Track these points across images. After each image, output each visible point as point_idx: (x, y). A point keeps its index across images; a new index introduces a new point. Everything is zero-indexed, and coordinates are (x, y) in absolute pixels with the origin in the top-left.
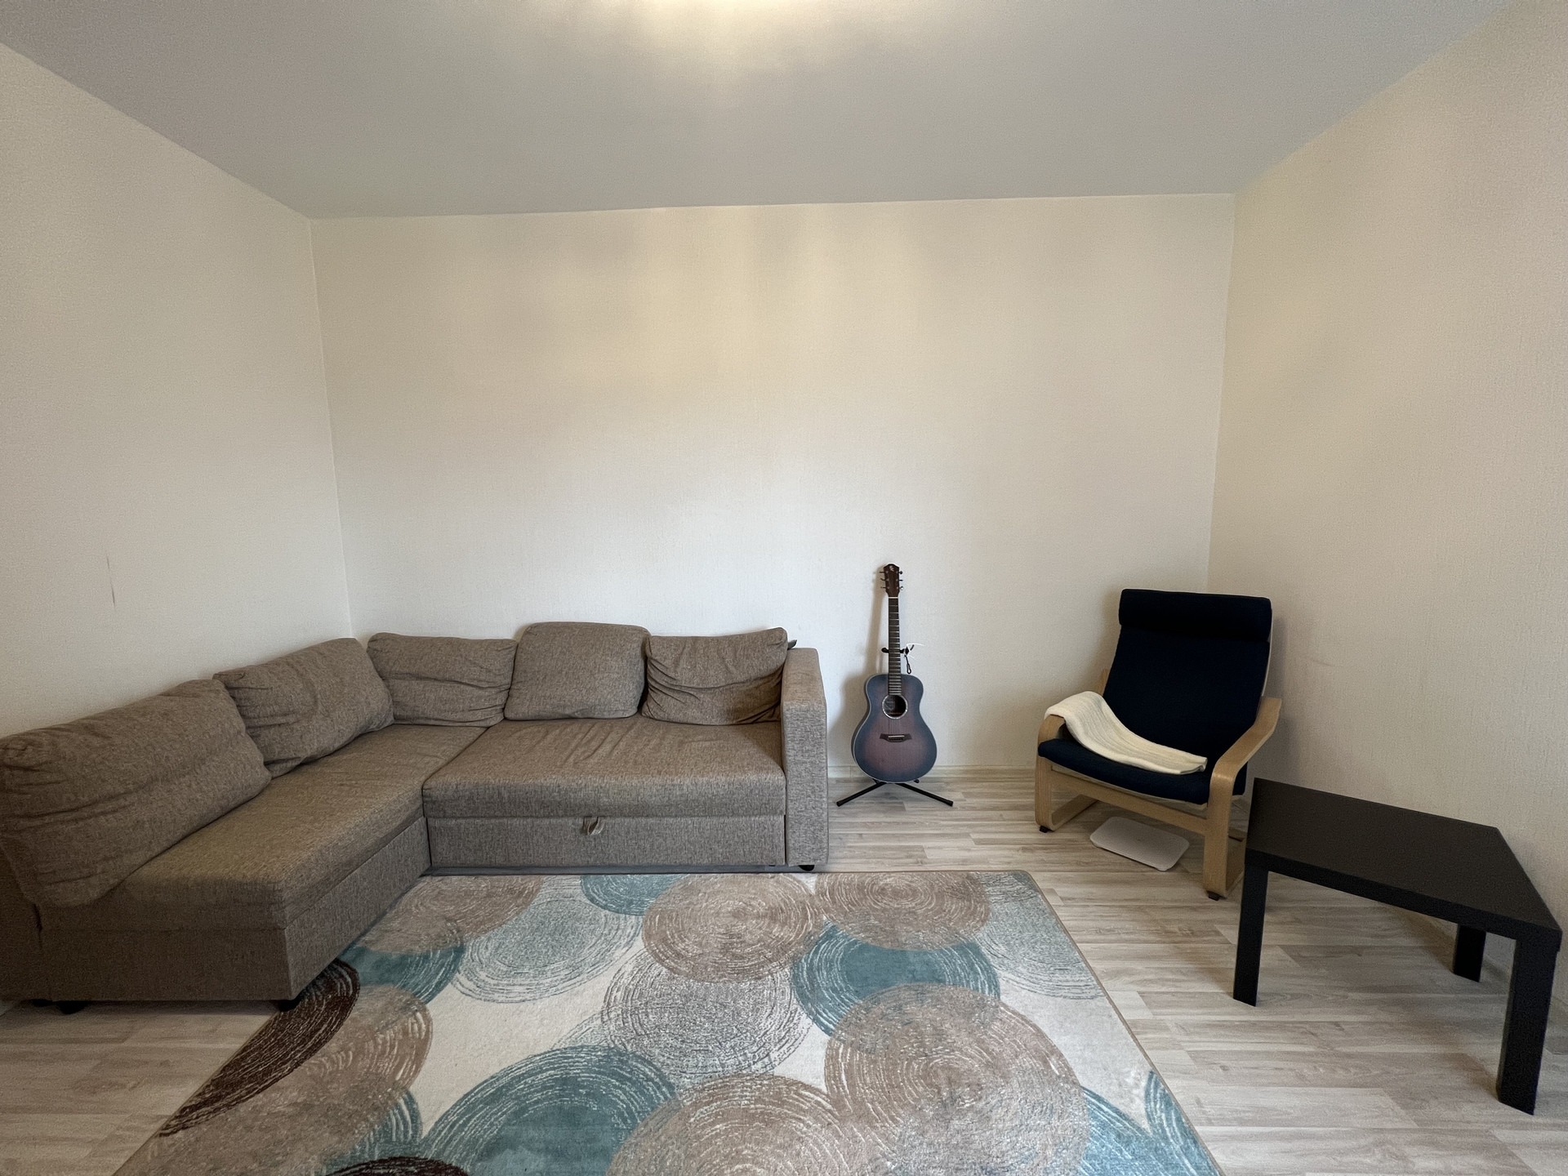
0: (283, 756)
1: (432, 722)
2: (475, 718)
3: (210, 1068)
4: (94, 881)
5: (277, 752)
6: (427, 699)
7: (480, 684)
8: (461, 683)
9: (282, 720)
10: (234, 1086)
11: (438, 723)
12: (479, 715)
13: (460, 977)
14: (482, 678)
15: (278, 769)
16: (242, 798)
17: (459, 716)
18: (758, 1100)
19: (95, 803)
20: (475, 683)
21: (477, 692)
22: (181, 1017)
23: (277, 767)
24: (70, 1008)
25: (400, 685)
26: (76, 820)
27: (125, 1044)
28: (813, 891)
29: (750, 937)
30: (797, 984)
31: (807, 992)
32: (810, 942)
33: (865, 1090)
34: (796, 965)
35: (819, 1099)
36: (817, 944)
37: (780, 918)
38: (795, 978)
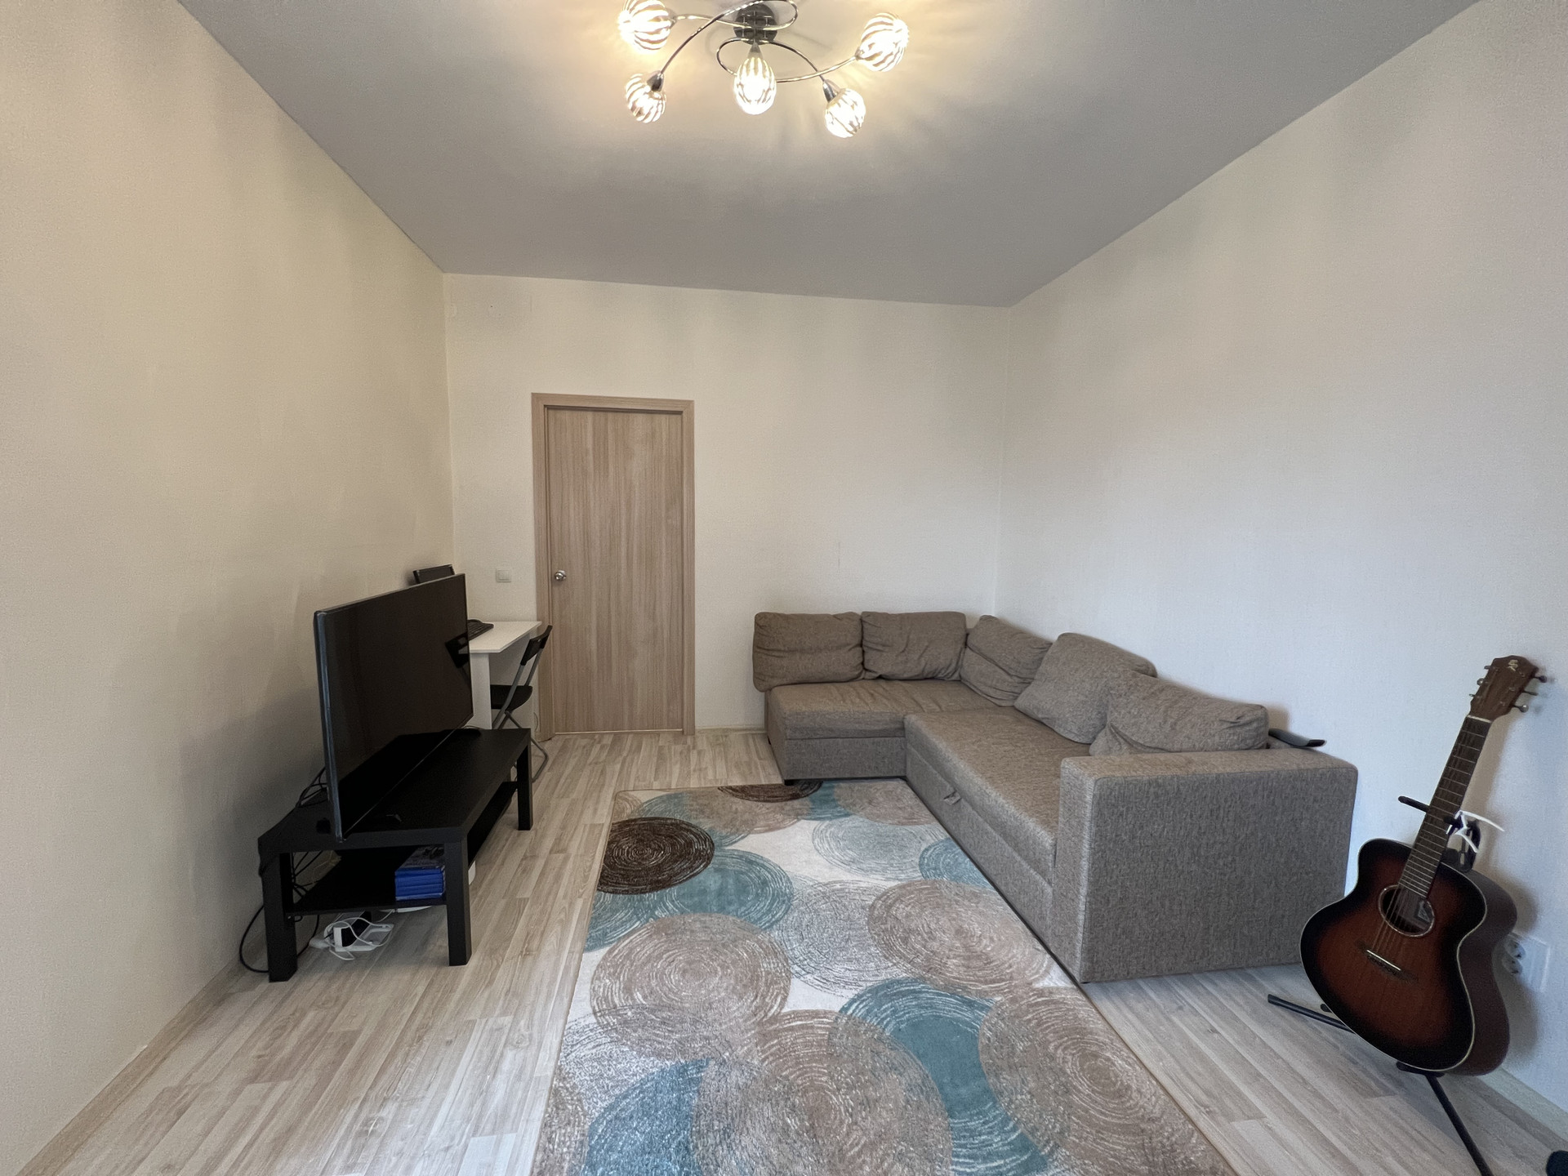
0: (873, 668)
1: (970, 686)
2: (992, 695)
3: (751, 782)
5: (870, 665)
6: (973, 666)
7: (1009, 671)
8: (997, 665)
9: (880, 648)
10: (743, 792)
12: (998, 694)
13: (827, 823)
14: (1013, 666)
15: (868, 675)
17: (986, 689)
18: (768, 973)
19: (773, 650)
20: (1006, 669)
21: (1005, 676)
23: (868, 673)
25: (969, 653)
27: (759, 761)
28: (1039, 985)
29: (935, 945)
30: (889, 984)
31: (883, 993)
32: (951, 989)
33: (788, 1039)
34: (915, 981)
35: (775, 1008)
36: (953, 995)
37: (975, 963)
38: (899, 982)
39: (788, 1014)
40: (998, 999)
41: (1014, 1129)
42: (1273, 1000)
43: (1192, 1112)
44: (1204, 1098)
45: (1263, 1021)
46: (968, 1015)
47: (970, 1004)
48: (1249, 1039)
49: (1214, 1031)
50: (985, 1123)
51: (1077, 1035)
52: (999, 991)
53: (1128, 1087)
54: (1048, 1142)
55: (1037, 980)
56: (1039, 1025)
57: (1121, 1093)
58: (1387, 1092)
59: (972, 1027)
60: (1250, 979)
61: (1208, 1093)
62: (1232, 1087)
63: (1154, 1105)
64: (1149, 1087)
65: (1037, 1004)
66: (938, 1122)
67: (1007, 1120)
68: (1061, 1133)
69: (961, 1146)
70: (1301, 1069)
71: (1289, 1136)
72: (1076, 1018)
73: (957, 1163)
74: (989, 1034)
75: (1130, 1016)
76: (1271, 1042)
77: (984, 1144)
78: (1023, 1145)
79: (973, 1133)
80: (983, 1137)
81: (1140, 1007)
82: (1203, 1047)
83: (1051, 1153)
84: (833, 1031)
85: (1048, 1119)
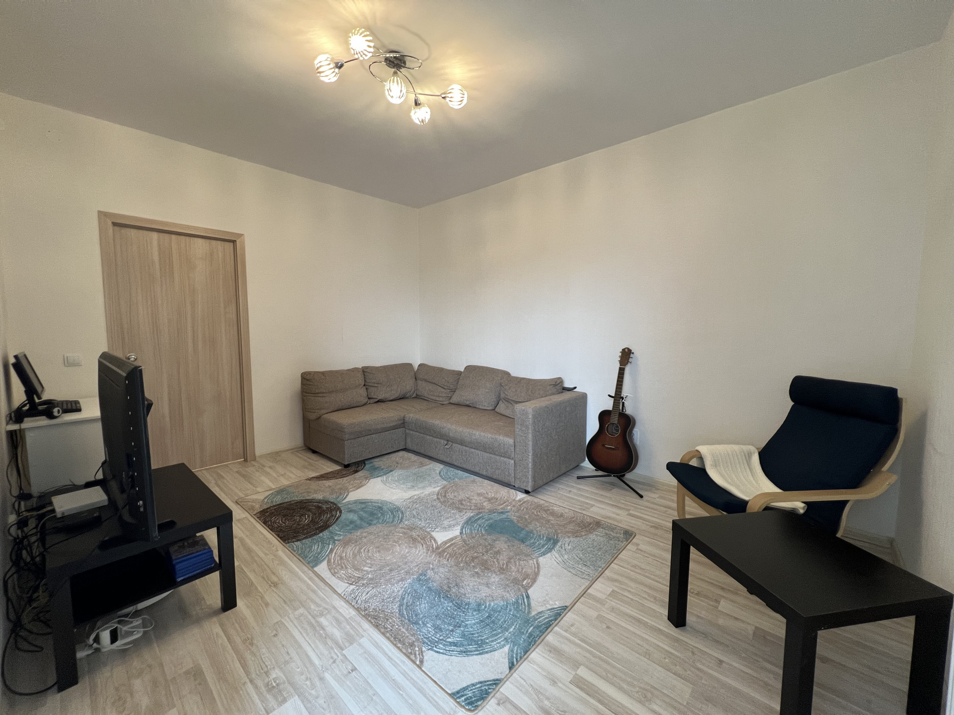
0: (374, 397)
1: (426, 398)
2: (438, 400)
3: (323, 472)
4: (315, 414)
5: (372, 395)
6: (425, 389)
7: (444, 387)
8: (438, 385)
9: (376, 385)
10: (323, 477)
11: (428, 399)
12: (441, 399)
13: (385, 477)
14: (445, 384)
15: (372, 401)
16: (355, 405)
17: (434, 398)
19: (319, 393)
20: (442, 386)
21: (443, 390)
22: (327, 461)
23: (371, 400)
24: (314, 452)
25: (419, 382)
26: (315, 396)
27: (316, 462)
28: (517, 499)
29: (474, 501)
30: (470, 519)
31: (469, 522)
32: (491, 512)
33: (450, 550)
34: (477, 514)
35: (434, 544)
36: (494, 513)
37: (493, 501)
38: (472, 517)
39: (441, 545)
40: (509, 508)
41: (543, 537)
42: (579, 478)
43: (580, 511)
44: (580, 507)
45: (579, 484)
46: (504, 516)
47: (502, 513)
48: (579, 489)
49: (571, 491)
50: (535, 540)
51: (539, 507)
52: (507, 506)
53: (562, 513)
54: (554, 535)
55: (516, 498)
56: (527, 509)
57: (562, 515)
58: (614, 488)
59: (509, 518)
60: (569, 475)
61: (580, 506)
62: (584, 502)
63: (571, 514)
64: (567, 511)
65: (521, 504)
66: (522, 546)
67: (540, 536)
68: (555, 531)
69: (534, 548)
70: (594, 491)
71: (603, 506)
72: (536, 503)
73: (536, 552)
74: (515, 518)
75: (548, 496)
76: (584, 488)
77: (539, 544)
78: (549, 539)
79: (534, 543)
80: (537, 543)
81: (548, 493)
82: (570, 496)
83: (557, 537)
84: (464, 541)
85: (550, 530)
